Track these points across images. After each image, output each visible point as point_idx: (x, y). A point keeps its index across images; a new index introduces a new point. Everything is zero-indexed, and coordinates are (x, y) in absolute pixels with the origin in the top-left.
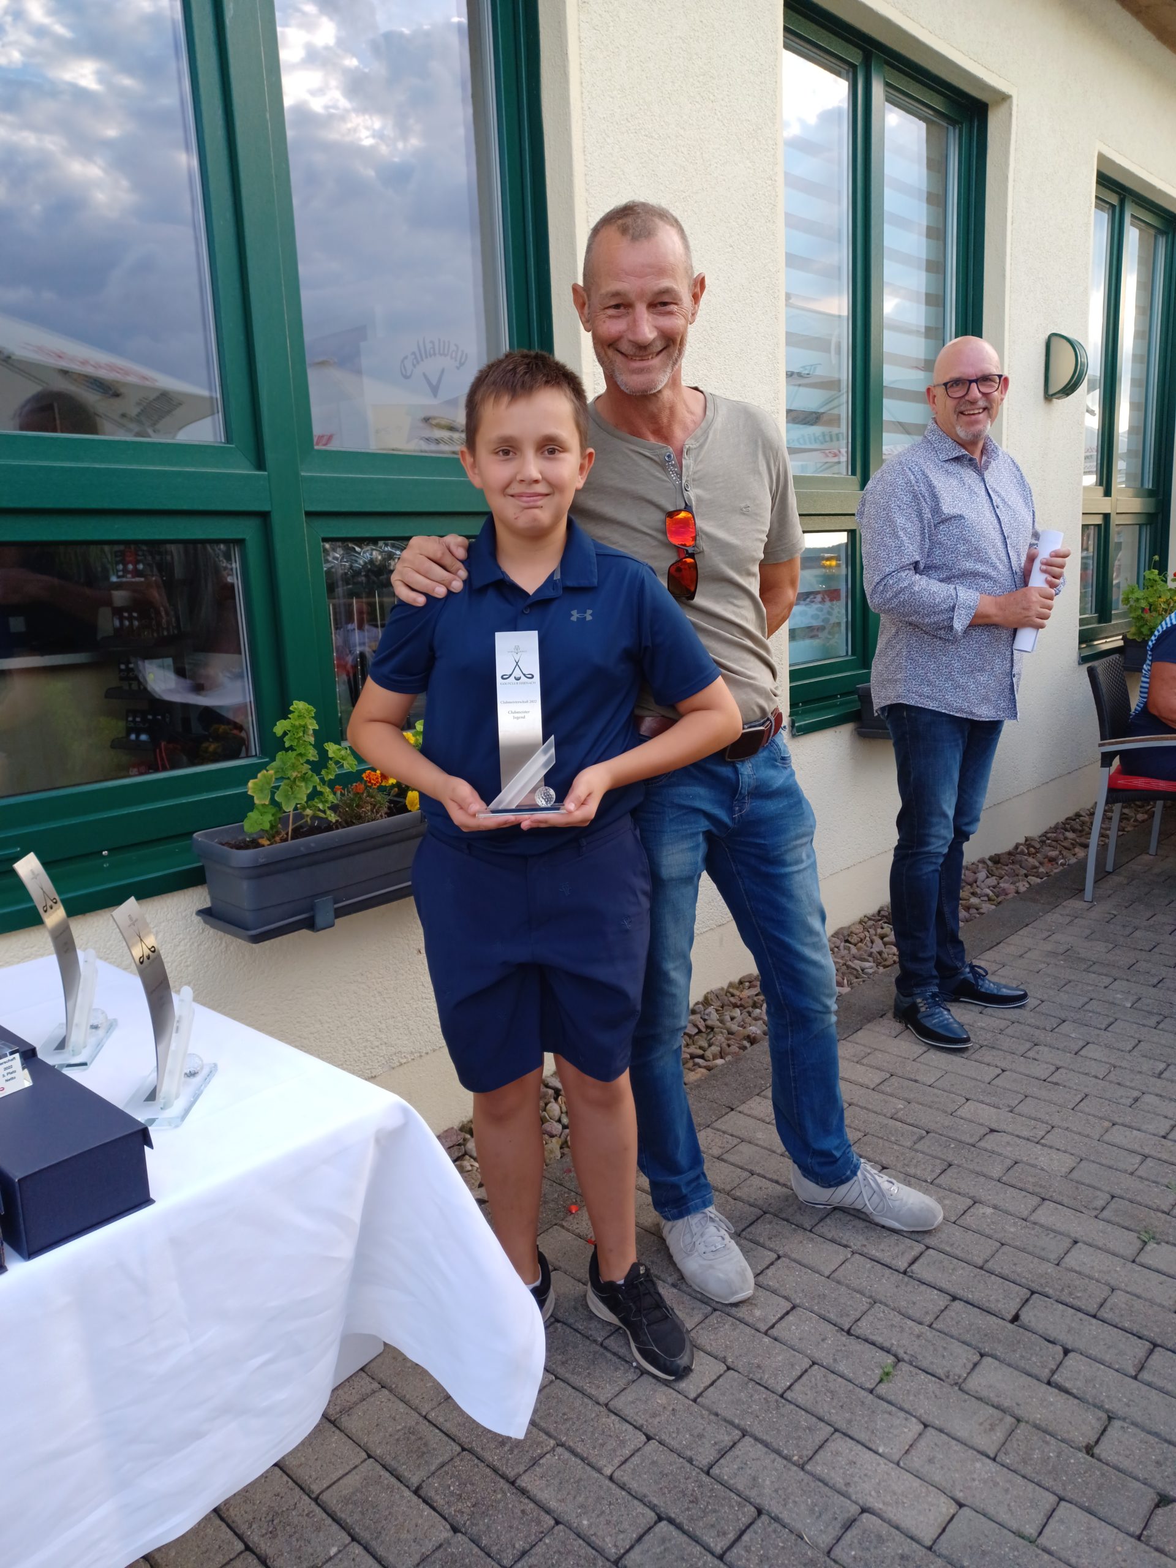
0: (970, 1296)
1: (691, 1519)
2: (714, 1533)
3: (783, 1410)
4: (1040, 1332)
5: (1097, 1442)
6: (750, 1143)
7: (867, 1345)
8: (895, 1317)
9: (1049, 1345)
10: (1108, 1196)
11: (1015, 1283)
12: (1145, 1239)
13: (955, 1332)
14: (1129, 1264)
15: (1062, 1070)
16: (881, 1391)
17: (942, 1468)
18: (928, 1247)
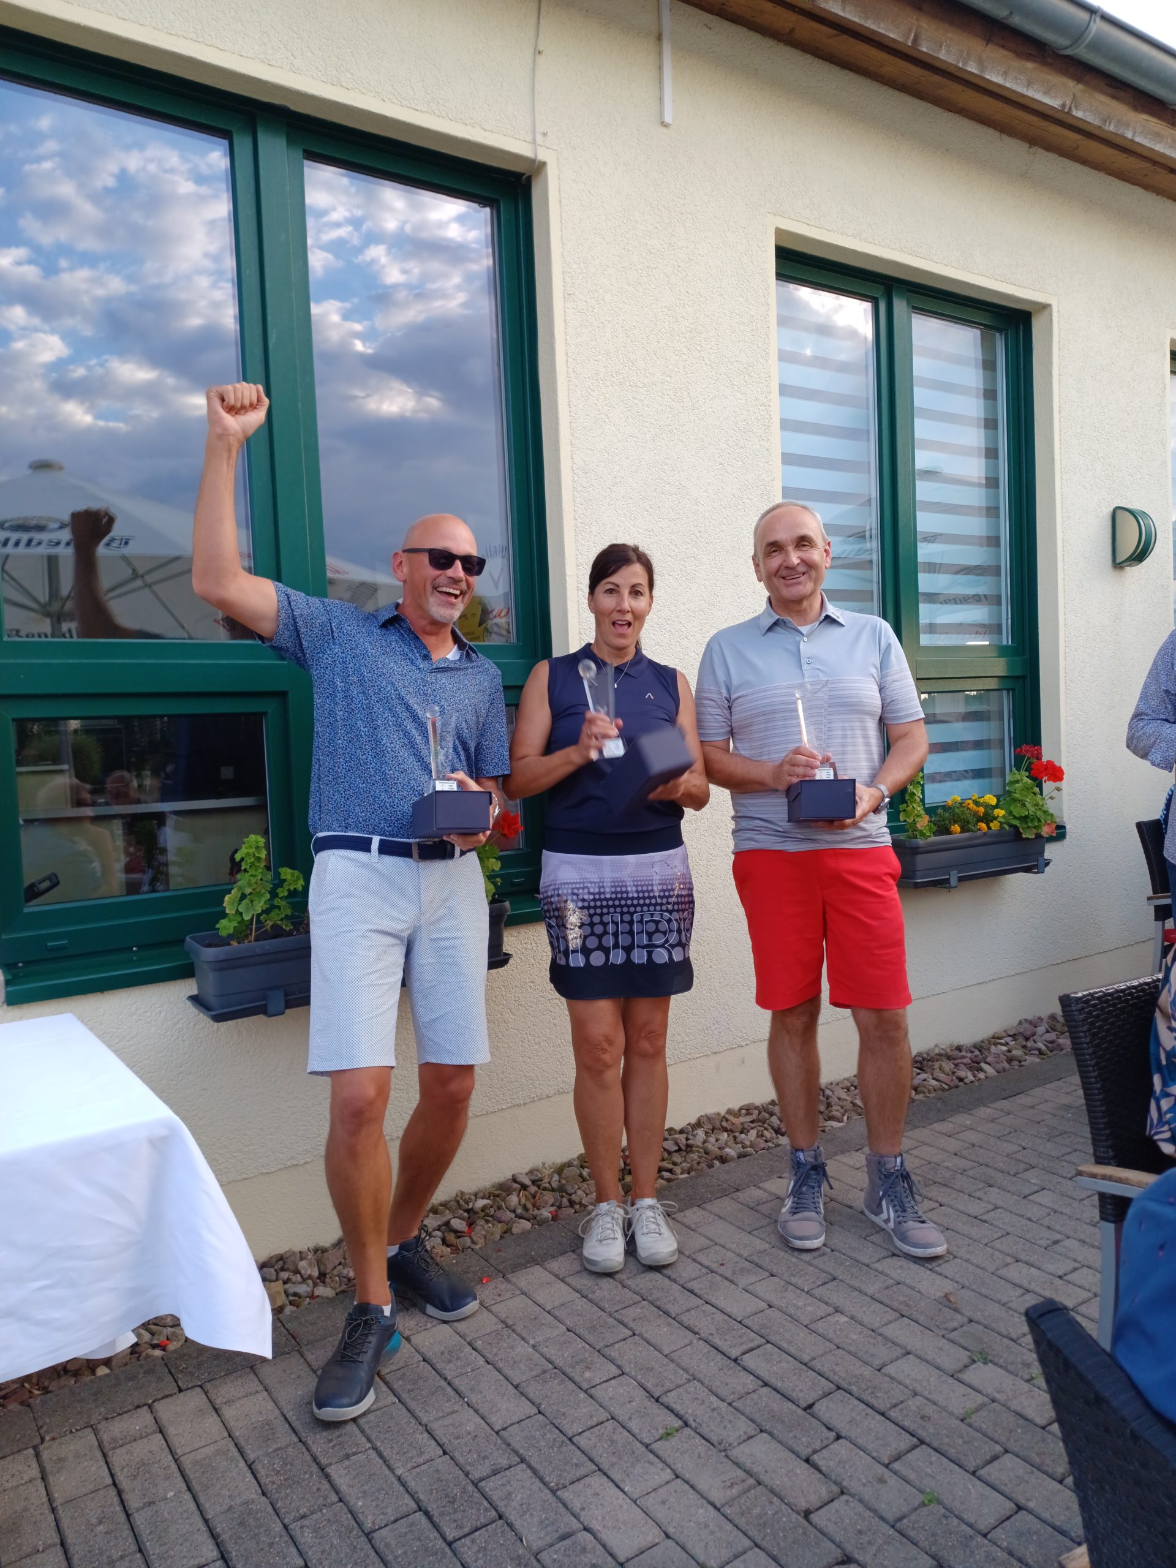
0: (780, 1385)
1: (442, 1514)
2: (454, 1525)
3: (564, 1449)
5: (817, 1510)
7: (666, 1410)
8: (703, 1393)
9: (825, 1431)
10: (966, 1320)
11: (827, 1379)
12: (976, 1359)
13: (748, 1410)
14: (945, 1377)
15: (999, 1211)
16: (655, 1447)
17: (669, 1508)
18: (768, 1342)
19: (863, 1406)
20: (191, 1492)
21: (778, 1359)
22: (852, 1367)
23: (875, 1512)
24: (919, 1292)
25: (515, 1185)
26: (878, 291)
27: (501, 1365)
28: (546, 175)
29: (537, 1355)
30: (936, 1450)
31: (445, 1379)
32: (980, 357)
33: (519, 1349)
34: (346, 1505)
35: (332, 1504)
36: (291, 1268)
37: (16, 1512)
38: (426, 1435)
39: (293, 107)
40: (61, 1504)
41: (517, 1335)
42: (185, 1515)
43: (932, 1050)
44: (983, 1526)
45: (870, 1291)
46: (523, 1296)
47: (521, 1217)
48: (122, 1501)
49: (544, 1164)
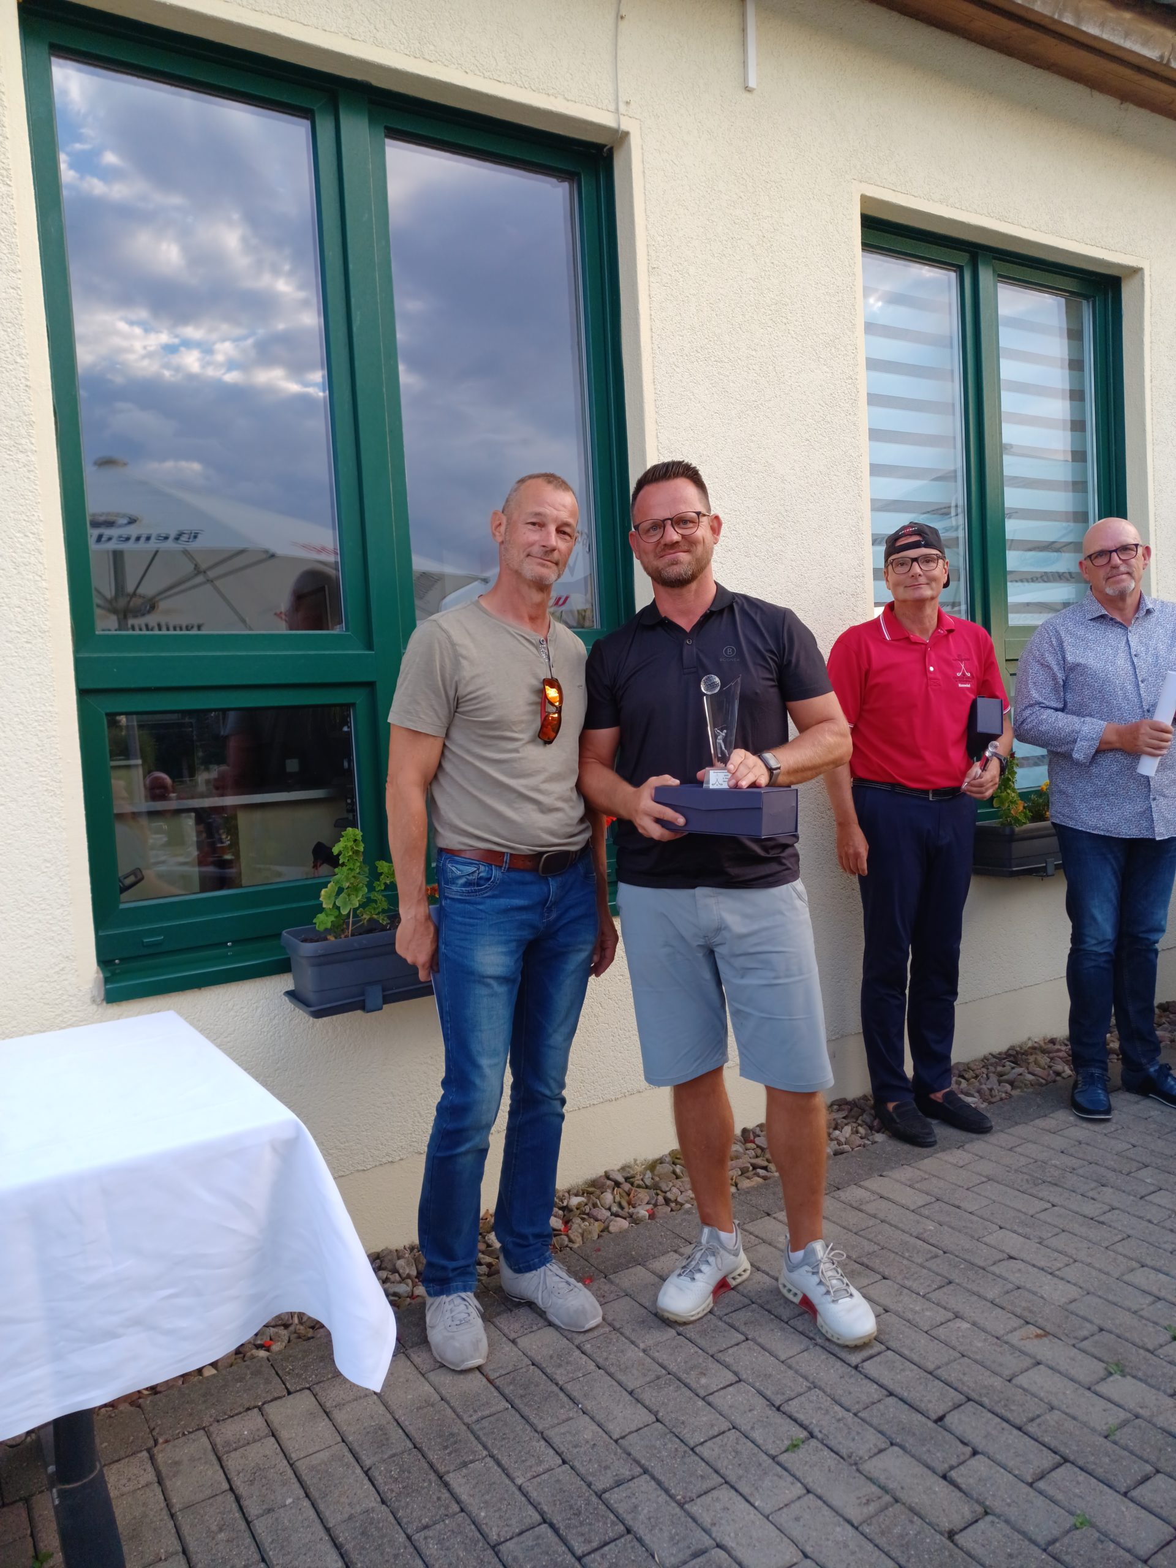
0: (906, 1394)
1: (568, 1527)
2: (581, 1539)
3: (687, 1460)
4: (958, 1433)
5: (961, 1530)
6: (770, 1244)
7: (788, 1420)
8: (827, 1402)
9: (960, 1445)
10: (1096, 1328)
11: (956, 1389)
12: (1113, 1371)
13: (875, 1421)
14: (1081, 1390)
15: (1117, 1212)
16: (783, 1458)
17: (804, 1526)
18: (888, 1349)
19: (999, 1420)
20: (310, 1499)
21: (901, 1367)
22: (980, 1377)
23: (1024, 1534)
24: (1042, 1297)
25: (609, 1182)
26: (963, 258)
27: (612, 1370)
28: (629, 145)
29: (649, 1360)
30: (1081, 1469)
31: (557, 1384)
32: (1065, 326)
33: (629, 1354)
34: (469, 1515)
35: (455, 1514)
36: (389, 1266)
37: (135, 1518)
38: (543, 1442)
39: (375, 83)
40: (180, 1510)
41: (626, 1338)
42: (306, 1524)
43: (1025, 1043)
44: (1143, 1550)
45: (990, 1296)
46: (628, 1298)
47: (617, 1215)
48: (241, 1508)
49: (635, 1160)
